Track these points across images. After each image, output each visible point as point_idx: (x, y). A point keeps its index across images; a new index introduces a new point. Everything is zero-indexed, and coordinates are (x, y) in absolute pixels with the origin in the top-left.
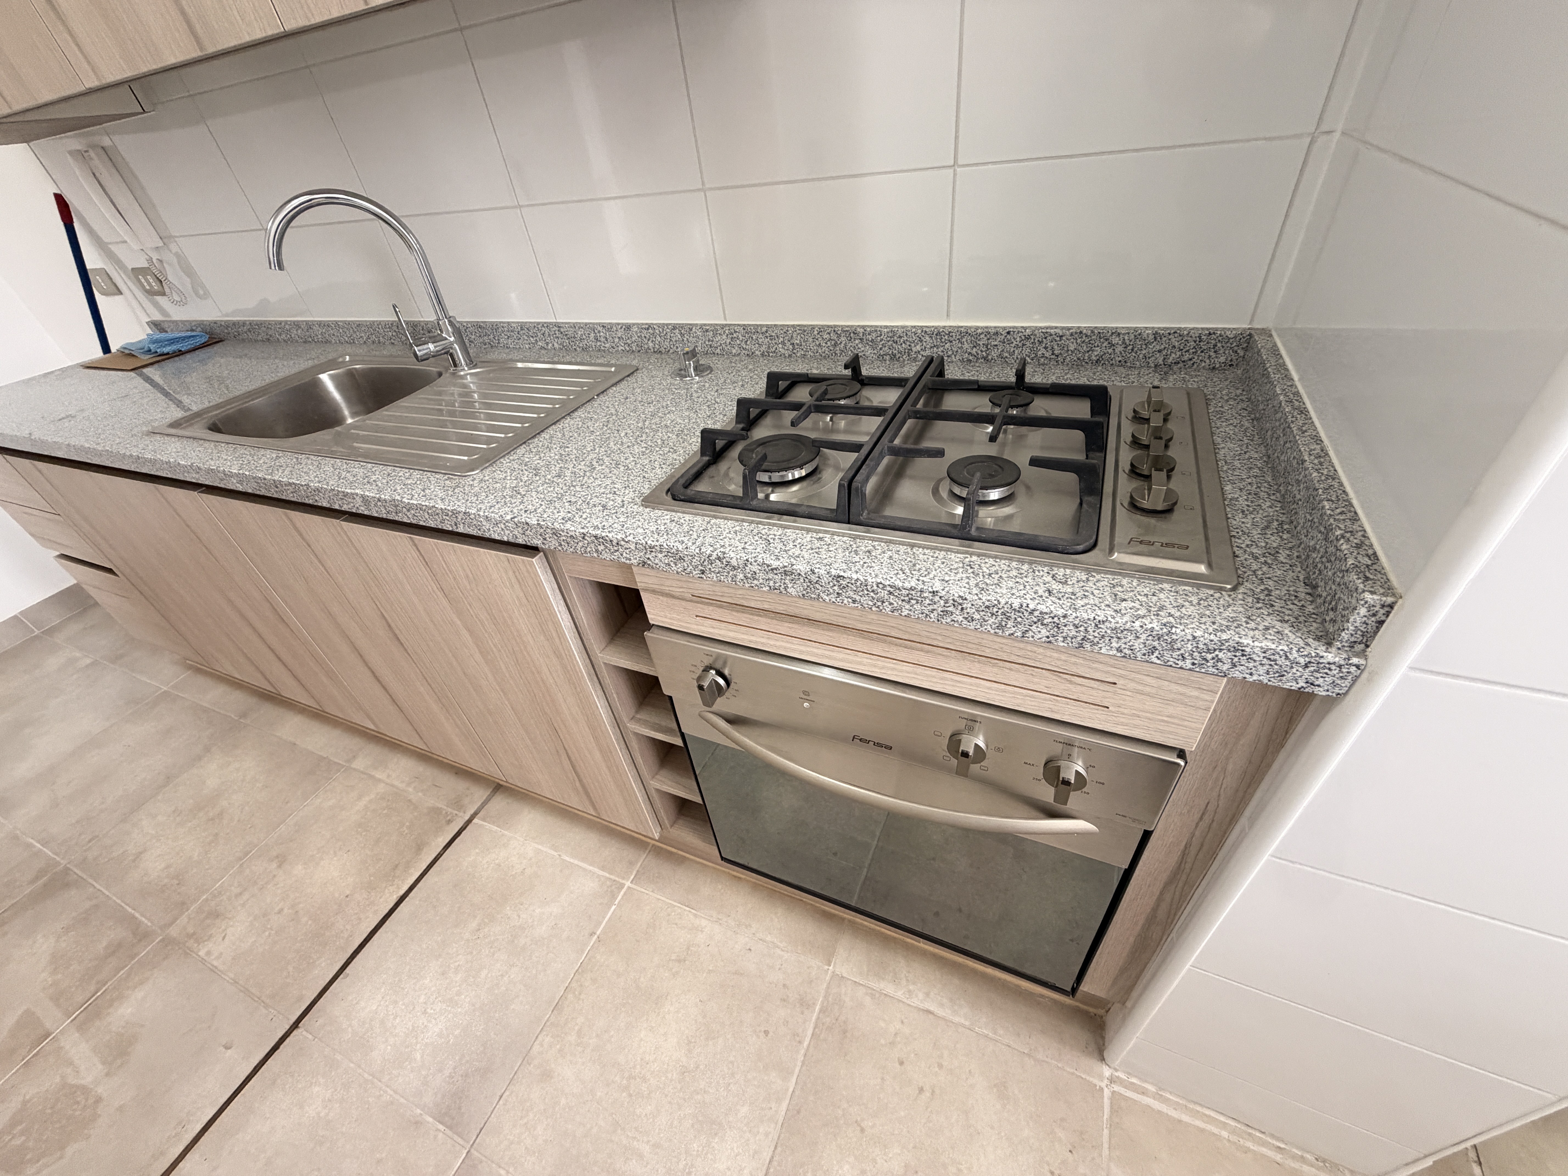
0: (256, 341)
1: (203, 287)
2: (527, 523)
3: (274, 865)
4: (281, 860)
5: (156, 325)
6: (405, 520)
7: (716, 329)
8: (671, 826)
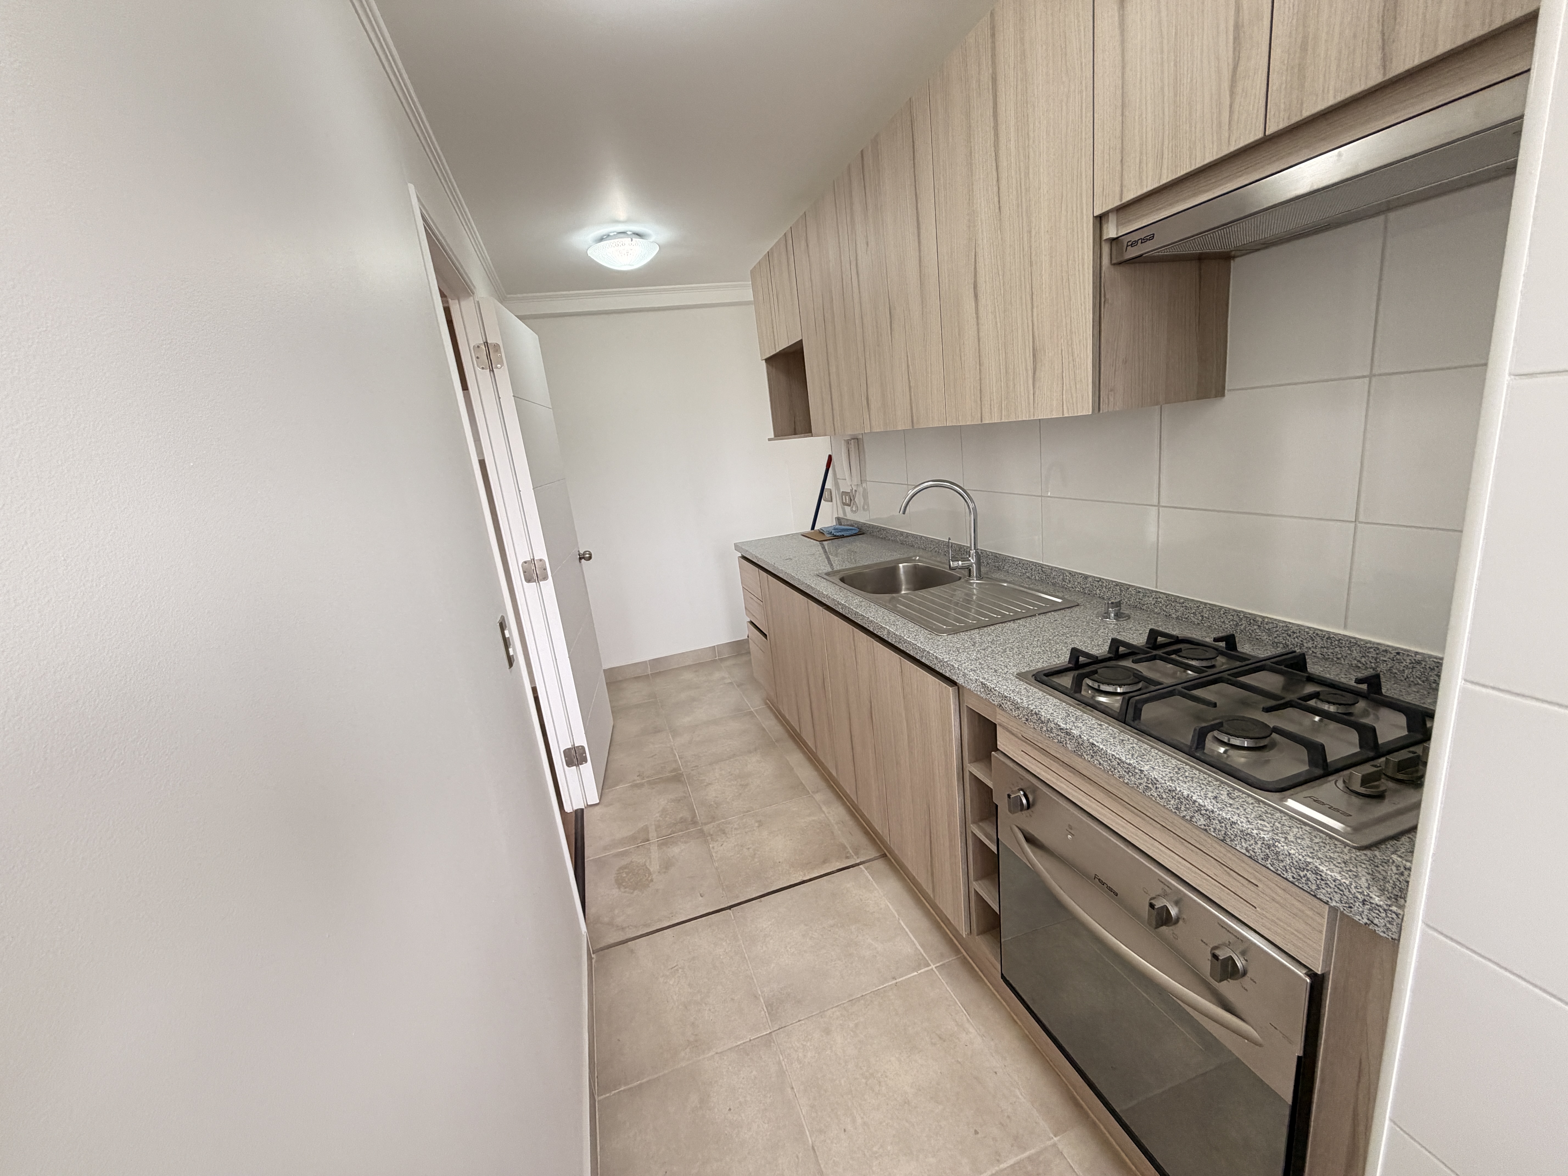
0: (879, 537)
1: (868, 506)
2: (953, 666)
3: (757, 825)
4: (761, 824)
5: (838, 519)
6: (901, 648)
7: (1147, 593)
8: (978, 935)
